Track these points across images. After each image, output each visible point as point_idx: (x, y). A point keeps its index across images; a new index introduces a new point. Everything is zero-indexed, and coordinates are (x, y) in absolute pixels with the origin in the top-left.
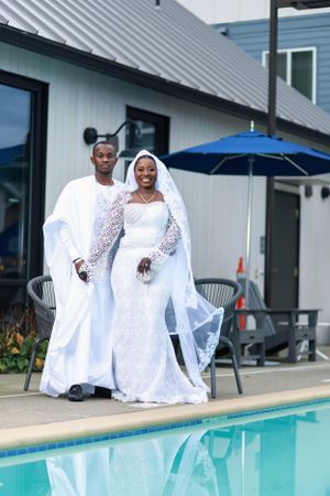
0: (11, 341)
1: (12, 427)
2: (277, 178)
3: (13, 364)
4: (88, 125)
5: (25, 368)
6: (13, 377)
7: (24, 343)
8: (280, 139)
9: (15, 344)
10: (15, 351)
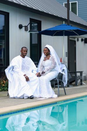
0: (2, 83)
1: (7, 107)
2: (70, 36)
3: (3, 89)
4: (20, 24)
5: (6, 90)
6: (3, 92)
7: (6, 83)
8: (71, 26)
9: (3, 83)
10: (3, 85)
